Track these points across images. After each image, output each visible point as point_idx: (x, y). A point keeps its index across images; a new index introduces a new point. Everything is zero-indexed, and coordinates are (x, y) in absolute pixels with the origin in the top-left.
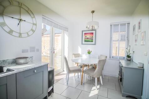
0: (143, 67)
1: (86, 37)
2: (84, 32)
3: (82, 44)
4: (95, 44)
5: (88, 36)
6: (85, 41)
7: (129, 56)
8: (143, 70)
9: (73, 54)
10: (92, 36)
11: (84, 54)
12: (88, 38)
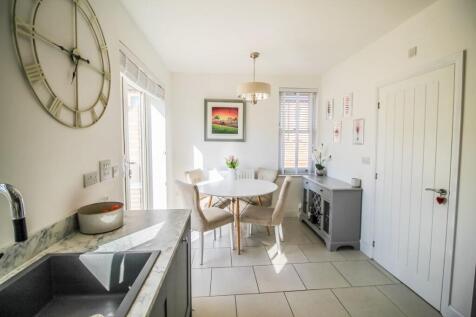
0: (360, 187)
1: (217, 118)
2: (211, 105)
3: (206, 139)
4: (243, 140)
5: (224, 117)
6: (215, 131)
7: (320, 167)
8: (362, 191)
9: (187, 172)
10: (233, 118)
11: (212, 169)
12: (223, 124)
